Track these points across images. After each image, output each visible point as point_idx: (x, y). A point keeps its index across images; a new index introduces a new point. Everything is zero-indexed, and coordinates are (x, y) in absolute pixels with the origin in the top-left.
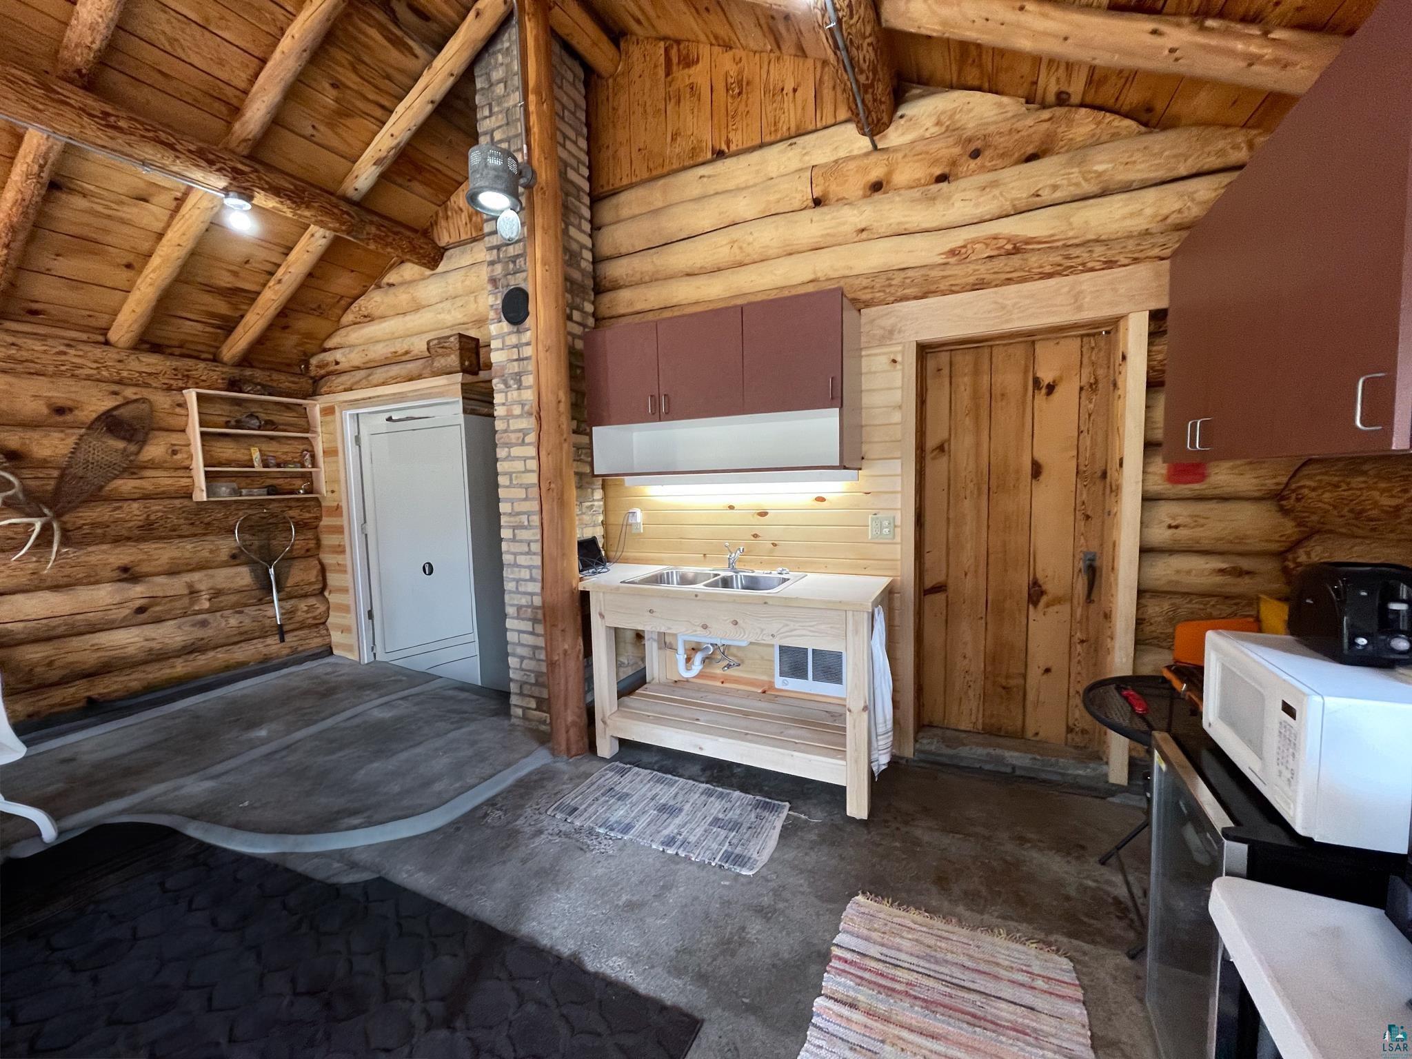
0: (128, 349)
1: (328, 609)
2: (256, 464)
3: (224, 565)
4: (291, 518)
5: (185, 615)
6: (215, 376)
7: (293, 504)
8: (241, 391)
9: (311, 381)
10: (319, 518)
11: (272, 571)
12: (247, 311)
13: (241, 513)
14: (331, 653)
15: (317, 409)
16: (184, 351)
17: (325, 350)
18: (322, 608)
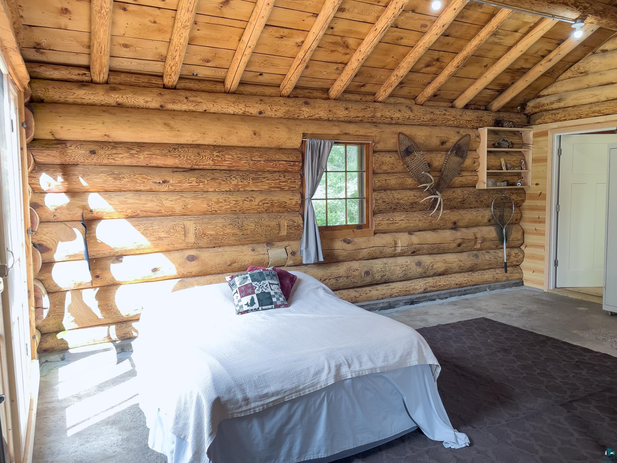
0: (462, 108)
1: (524, 256)
2: (503, 168)
3: (486, 225)
4: (513, 200)
5: (471, 250)
6: (490, 118)
7: (514, 191)
8: (502, 126)
9: (525, 116)
10: (523, 201)
11: (504, 230)
12: (517, 80)
13: (494, 196)
14: (523, 285)
15: (531, 134)
16: (476, 107)
17: (539, 97)
18: (521, 256)
